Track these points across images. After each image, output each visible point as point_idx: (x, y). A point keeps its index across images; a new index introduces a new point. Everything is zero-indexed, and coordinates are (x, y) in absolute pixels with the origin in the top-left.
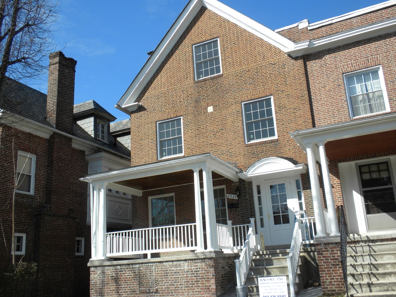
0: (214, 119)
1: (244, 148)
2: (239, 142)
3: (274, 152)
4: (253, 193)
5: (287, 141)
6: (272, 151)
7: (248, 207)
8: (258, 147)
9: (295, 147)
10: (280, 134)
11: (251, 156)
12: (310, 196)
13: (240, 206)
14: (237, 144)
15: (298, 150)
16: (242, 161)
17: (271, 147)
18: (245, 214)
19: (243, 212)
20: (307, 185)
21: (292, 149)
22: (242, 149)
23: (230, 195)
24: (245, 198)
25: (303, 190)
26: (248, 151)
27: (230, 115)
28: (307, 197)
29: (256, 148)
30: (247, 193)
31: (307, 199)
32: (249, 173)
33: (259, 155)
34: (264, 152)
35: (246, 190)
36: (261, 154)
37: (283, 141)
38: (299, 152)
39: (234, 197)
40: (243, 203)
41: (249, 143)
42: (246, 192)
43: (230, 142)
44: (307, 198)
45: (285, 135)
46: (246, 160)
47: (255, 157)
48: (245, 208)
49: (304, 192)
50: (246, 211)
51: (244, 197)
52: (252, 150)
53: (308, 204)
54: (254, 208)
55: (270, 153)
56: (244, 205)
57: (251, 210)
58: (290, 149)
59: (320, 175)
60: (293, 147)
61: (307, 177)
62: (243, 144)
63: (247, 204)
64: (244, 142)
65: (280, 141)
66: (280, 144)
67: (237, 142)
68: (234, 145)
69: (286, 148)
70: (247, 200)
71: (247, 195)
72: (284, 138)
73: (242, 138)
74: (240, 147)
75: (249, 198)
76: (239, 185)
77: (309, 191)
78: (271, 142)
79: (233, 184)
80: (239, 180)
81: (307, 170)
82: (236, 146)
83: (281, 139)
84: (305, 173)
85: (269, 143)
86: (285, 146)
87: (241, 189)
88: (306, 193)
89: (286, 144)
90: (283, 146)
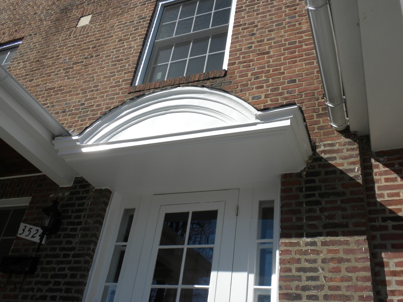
0: (83, 38)
1: (125, 97)
2: (118, 82)
4: (99, 230)
5: (252, 75)
7: (65, 276)
9: (277, 89)
12: (307, 265)
13: (42, 269)
14: (110, 87)
15: (286, 98)
19: (39, 294)
20: (300, 219)
21: (266, 96)
22: (117, 98)
23: (29, 226)
24: (68, 242)
27: (120, 28)
28: (294, 267)
30: (79, 227)
35: (79, 217)
39: (37, 235)
40: (54, 260)
42: (80, 223)
43: (95, 83)
44: (294, 273)
45: (251, 61)
48: (53, 281)
49: (286, 244)
51: (65, 240)
54: (84, 284)
56: (53, 269)
59: (361, 182)
60: (269, 90)
61: (304, 188)
62: (125, 86)
63: (64, 266)
64: (129, 81)
65: (232, 76)
66: (231, 82)
67: (112, 82)
68: (102, 91)
69: (247, 92)
70: (69, 253)
71: (78, 234)
72: (246, 68)
73: (129, 72)
74: (114, 96)
75: (78, 244)
76: (67, 199)
77: (307, 244)
78: (203, 79)
79: (53, 194)
80: (73, 184)
81: (309, 163)
82: (105, 91)
83: (236, 71)
84: (299, 171)
85: (199, 81)
86: (246, 88)
87: (70, 211)
88: (290, 251)
89: (249, 82)
90: (239, 88)
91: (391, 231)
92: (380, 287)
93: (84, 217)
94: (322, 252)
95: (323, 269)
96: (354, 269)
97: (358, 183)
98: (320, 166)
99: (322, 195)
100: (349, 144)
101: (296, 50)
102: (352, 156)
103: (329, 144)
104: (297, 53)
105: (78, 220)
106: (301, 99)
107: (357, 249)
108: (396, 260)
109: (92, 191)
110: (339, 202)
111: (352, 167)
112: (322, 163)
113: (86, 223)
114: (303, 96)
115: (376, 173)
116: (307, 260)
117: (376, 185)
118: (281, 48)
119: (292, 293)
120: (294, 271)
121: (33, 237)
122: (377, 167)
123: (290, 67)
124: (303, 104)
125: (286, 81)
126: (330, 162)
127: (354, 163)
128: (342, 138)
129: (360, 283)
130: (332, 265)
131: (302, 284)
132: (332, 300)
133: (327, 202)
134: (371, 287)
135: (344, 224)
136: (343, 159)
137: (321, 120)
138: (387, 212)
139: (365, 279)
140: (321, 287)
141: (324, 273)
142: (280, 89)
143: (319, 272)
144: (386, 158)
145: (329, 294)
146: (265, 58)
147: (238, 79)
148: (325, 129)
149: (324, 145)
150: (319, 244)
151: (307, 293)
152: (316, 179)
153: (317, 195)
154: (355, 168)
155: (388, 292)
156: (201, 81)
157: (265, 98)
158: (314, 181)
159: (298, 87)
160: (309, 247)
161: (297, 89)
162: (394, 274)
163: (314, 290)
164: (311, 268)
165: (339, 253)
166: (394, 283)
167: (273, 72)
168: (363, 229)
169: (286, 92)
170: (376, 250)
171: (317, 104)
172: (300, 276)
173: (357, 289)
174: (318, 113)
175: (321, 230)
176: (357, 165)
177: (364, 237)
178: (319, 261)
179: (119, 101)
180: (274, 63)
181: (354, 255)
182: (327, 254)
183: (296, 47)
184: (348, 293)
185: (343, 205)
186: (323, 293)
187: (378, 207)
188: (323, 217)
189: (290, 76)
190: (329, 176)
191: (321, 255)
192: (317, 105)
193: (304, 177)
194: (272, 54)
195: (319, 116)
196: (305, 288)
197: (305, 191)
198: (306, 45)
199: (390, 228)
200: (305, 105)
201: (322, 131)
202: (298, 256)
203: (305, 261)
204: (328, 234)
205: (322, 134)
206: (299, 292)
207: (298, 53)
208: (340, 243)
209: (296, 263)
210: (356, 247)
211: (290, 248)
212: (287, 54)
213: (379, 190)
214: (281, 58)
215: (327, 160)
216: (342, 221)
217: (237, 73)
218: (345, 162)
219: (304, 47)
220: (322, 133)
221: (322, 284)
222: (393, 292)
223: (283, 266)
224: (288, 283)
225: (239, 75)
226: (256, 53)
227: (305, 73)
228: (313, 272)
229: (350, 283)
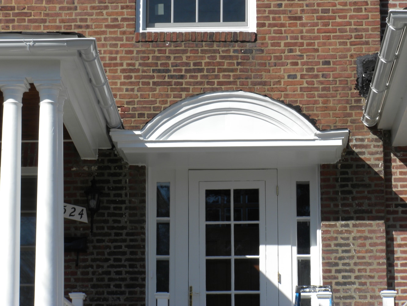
1: (133, 46)
2: (116, 20)
3: (239, 77)
5: (286, 45)
6: (232, 70)
7: (124, 253)
8: (185, 52)
9: (312, 70)
10: (267, 18)
11: (153, 77)
12: (342, 242)
13: (95, 247)
14: (107, 26)
15: (322, 83)
16: (120, 90)
17: (231, 57)
18: (110, 280)
19: (100, 270)
20: (336, 206)
21: (302, 76)
22: (122, 46)
24: (115, 221)
25: (324, 219)
26: (143, 58)
28: (332, 243)
29: (177, 52)
30: (123, 206)
31: (332, 251)
32: (153, 137)
33: (182, 77)
34: (201, 70)
35: (120, 195)
36: (191, 77)
37: (273, 45)
38: (324, 89)
39: (76, 213)
40: (107, 238)
41: (149, 30)
42: (123, 202)
43: (80, 14)
44: (333, 247)
45: (283, 25)
46: (132, 90)
47: (169, 84)
48: (112, 258)
49: (326, 226)
50: (112, 266)
51: (111, 219)
52: (158, 58)
53: (334, 269)
54: (143, 260)
55: (224, 77)
56: (108, 247)
57: (131, 266)
58: (295, 77)
59: (383, 177)
60: (305, 70)
61: (339, 179)
62: (128, 30)
63: (119, 244)
64: (131, 23)
65: (263, 43)
66: (262, 51)
67: (107, 19)
68: (96, 30)
69: (282, 68)
70: (121, 231)
71: (125, 213)
72: (278, 35)
73: (127, 7)
74: (116, 41)
75: (128, 223)
76: (96, 174)
77: (342, 226)
78: (230, 41)
79: (75, 167)
80: (98, 157)
81: (343, 155)
82: (101, 31)
83: (267, 36)
84: (335, 163)
85: (225, 41)
86: (280, 61)
87: (106, 188)
88: (330, 231)
89: (283, 55)
90: (273, 61)
91: (400, 215)
92: (390, 255)
93: (126, 195)
94: (353, 232)
95: (353, 244)
96: (375, 245)
97: (381, 177)
98: (352, 159)
99: (353, 186)
100: (376, 140)
101: (329, 22)
102: (377, 153)
103: (360, 139)
104: (330, 27)
105: (120, 199)
106: (336, 86)
107: (377, 230)
108: (402, 236)
109: (125, 167)
110: (366, 193)
111: (377, 162)
112: (354, 157)
113: (130, 202)
114: (338, 83)
115: (394, 166)
116: (342, 238)
117: (393, 177)
118: (314, 15)
119: (332, 262)
120: (333, 246)
121: (70, 215)
122: (395, 161)
123: (324, 44)
124: (337, 92)
125: (321, 61)
126: (361, 156)
127: (378, 159)
128: (370, 134)
129: (378, 254)
130: (360, 241)
131: (339, 255)
132: (359, 265)
133: (357, 192)
134: (385, 257)
135: (369, 210)
136: (370, 155)
137: (353, 112)
138: (399, 200)
139: (381, 251)
140: (352, 257)
141: (354, 247)
142: (316, 70)
143: (351, 247)
144: (402, 153)
145: (357, 262)
146: (297, 26)
147: (270, 47)
148: (356, 123)
149: (356, 139)
150: (351, 226)
151: (342, 261)
152: (349, 171)
153: (350, 185)
154: (379, 164)
155: (395, 258)
156: (228, 42)
157: (301, 78)
158: (347, 173)
159: (332, 71)
160: (344, 229)
161: (331, 73)
162: (400, 246)
163: (347, 259)
164: (345, 244)
165: (365, 233)
166: (399, 252)
167: (307, 46)
168: (382, 215)
169: (321, 76)
170: (390, 229)
171: (350, 94)
172: (338, 250)
173: (376, 258)
174: (351, 105)
175: (352, 215)
176: (381, 162)
177: (382, 222)
178: (351, 239)
179: (126, 51)
180: (308, 34)
181: (375, 234)
182: (356, 233)
183: (330, 18)
184: (370, 261)
185: (369, 195)
186: (353, 261)
187: (393, 196)
188: (354, 204)
189: (324, 55)
190: (359, 169)
191: (353, 234)
192: (350, 96)
193: (339, 168)
194: (304, 21)
195: (352, 108)
196: (341, 258)
197: (341, 181)
198: (340, 17)
199: (400, 212)
200: (340, 94)
201: (354, 125)
202: (335, 235)
203: (341, 239)
204: (358, 219)
205: (354, 128)
206: (337, 261)
207: (332, 26)
208: (366, 225)
209: (334, 240)
210: (376, 229)
211: (330, 229)
212: (321, 24)
213: (395, 181)
214: (314, 29)
215: (358, 154)
216: (368, 208)
217: (269, 40)
218: (372, 157)
219: (338, 20)
220: (354, 126)
221: (353, 255)
222: (398, 259)
223: (325, 243)
224: (329, 255)
225: (271, 43)
226: (288, 15)
227: (339, 55)
228: (346, 246)
229: (372, 254)
